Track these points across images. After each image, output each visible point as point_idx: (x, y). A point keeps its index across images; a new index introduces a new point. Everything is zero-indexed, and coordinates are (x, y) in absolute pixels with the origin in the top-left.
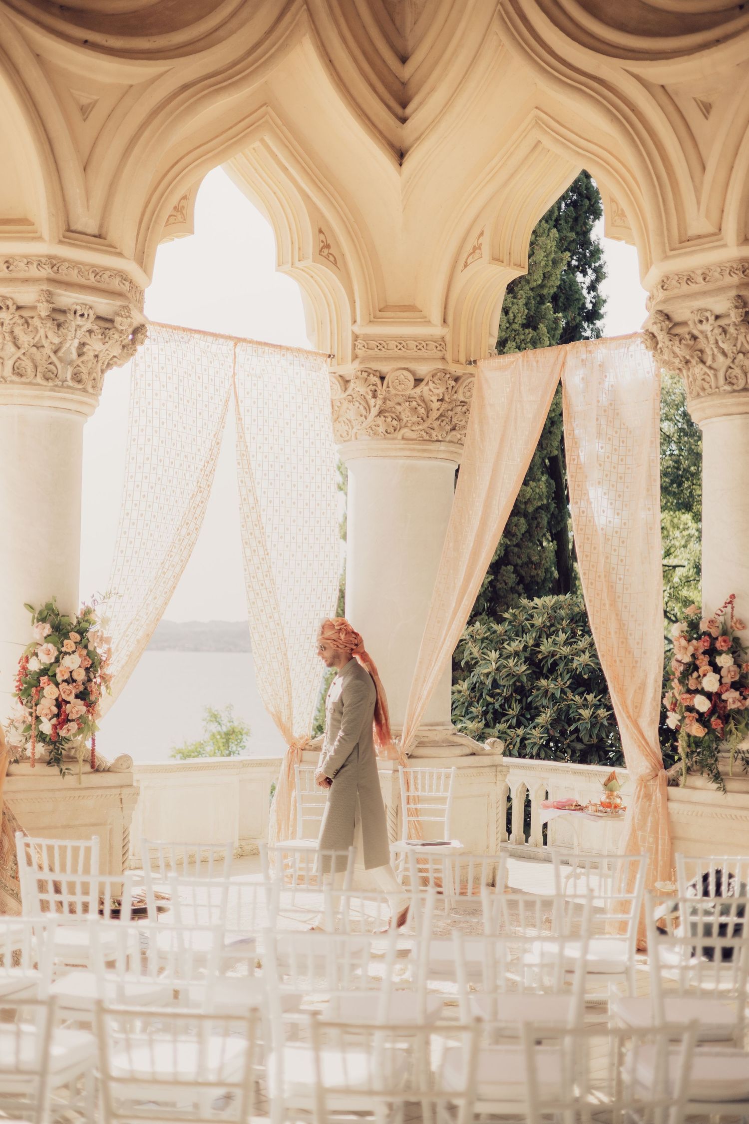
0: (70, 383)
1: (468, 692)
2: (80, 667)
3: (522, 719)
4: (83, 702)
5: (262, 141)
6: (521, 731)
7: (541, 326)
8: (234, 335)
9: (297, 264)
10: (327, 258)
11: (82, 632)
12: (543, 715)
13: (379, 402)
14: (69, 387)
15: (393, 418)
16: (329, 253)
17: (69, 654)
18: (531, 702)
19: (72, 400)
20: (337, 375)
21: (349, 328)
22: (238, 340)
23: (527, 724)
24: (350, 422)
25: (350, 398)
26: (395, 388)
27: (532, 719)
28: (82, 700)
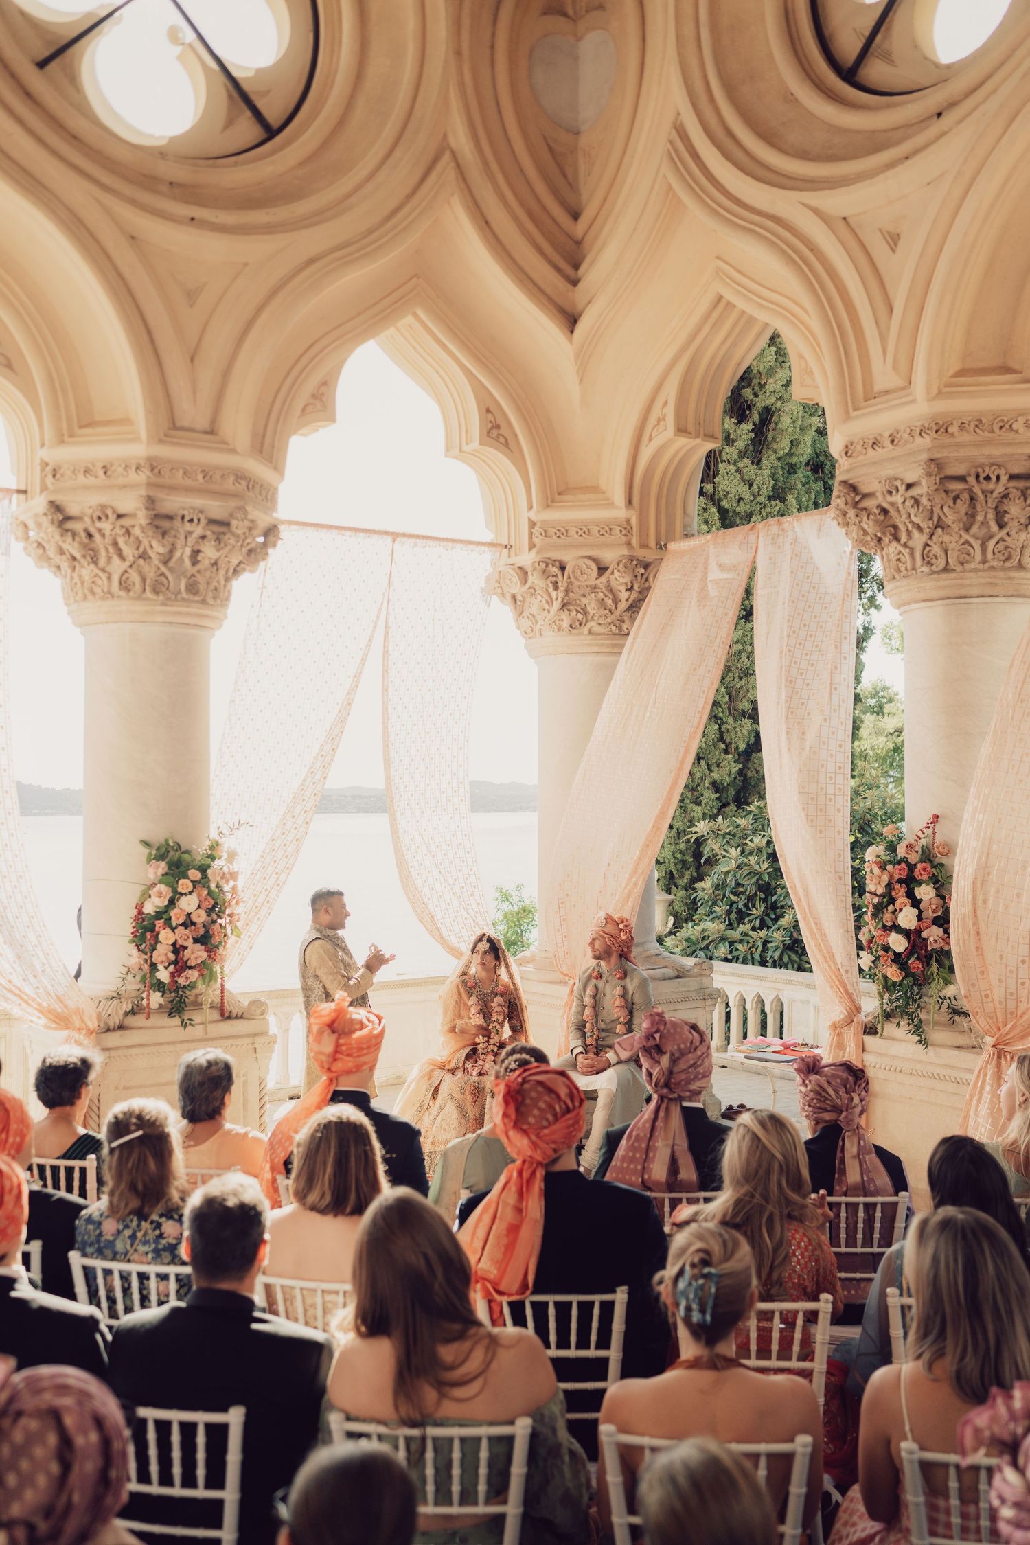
0: (184, 595)
1: (711, 890)
2: (199, 907)
3: (766, 918)
4: (203, 947)
5: (415, 315)
6: (763, 933)
7: (789, 497)
8: (391, 530)
9: (465, 448)
10: (497, 439)
11: (203, 869)
12: (787, 916)
13: (561, 595)
14: (183, 599)
15: (577, 611)
16: (499, 434)
17: (185, 894)
18: (775, 902)
19: (188, 614)
20: (516, 567)
21: (525, 515)
22: (395, 536)
23: (770, 924)
24: (534, 616)
25: (532, 590)
26: (576, 578)
27: (776, 920)
28: (202, 944)
